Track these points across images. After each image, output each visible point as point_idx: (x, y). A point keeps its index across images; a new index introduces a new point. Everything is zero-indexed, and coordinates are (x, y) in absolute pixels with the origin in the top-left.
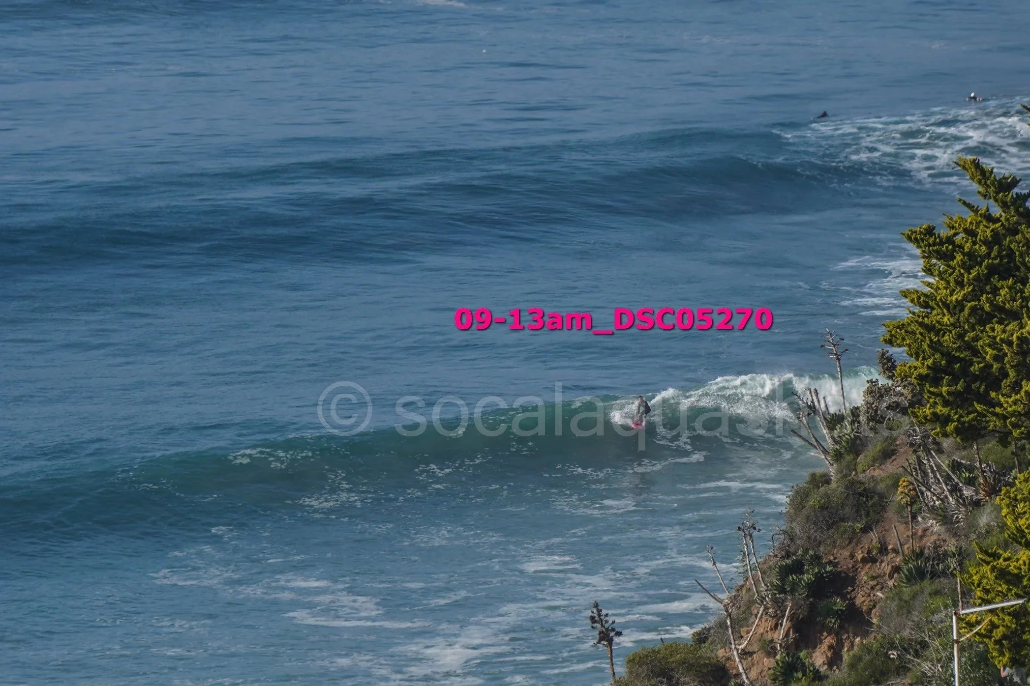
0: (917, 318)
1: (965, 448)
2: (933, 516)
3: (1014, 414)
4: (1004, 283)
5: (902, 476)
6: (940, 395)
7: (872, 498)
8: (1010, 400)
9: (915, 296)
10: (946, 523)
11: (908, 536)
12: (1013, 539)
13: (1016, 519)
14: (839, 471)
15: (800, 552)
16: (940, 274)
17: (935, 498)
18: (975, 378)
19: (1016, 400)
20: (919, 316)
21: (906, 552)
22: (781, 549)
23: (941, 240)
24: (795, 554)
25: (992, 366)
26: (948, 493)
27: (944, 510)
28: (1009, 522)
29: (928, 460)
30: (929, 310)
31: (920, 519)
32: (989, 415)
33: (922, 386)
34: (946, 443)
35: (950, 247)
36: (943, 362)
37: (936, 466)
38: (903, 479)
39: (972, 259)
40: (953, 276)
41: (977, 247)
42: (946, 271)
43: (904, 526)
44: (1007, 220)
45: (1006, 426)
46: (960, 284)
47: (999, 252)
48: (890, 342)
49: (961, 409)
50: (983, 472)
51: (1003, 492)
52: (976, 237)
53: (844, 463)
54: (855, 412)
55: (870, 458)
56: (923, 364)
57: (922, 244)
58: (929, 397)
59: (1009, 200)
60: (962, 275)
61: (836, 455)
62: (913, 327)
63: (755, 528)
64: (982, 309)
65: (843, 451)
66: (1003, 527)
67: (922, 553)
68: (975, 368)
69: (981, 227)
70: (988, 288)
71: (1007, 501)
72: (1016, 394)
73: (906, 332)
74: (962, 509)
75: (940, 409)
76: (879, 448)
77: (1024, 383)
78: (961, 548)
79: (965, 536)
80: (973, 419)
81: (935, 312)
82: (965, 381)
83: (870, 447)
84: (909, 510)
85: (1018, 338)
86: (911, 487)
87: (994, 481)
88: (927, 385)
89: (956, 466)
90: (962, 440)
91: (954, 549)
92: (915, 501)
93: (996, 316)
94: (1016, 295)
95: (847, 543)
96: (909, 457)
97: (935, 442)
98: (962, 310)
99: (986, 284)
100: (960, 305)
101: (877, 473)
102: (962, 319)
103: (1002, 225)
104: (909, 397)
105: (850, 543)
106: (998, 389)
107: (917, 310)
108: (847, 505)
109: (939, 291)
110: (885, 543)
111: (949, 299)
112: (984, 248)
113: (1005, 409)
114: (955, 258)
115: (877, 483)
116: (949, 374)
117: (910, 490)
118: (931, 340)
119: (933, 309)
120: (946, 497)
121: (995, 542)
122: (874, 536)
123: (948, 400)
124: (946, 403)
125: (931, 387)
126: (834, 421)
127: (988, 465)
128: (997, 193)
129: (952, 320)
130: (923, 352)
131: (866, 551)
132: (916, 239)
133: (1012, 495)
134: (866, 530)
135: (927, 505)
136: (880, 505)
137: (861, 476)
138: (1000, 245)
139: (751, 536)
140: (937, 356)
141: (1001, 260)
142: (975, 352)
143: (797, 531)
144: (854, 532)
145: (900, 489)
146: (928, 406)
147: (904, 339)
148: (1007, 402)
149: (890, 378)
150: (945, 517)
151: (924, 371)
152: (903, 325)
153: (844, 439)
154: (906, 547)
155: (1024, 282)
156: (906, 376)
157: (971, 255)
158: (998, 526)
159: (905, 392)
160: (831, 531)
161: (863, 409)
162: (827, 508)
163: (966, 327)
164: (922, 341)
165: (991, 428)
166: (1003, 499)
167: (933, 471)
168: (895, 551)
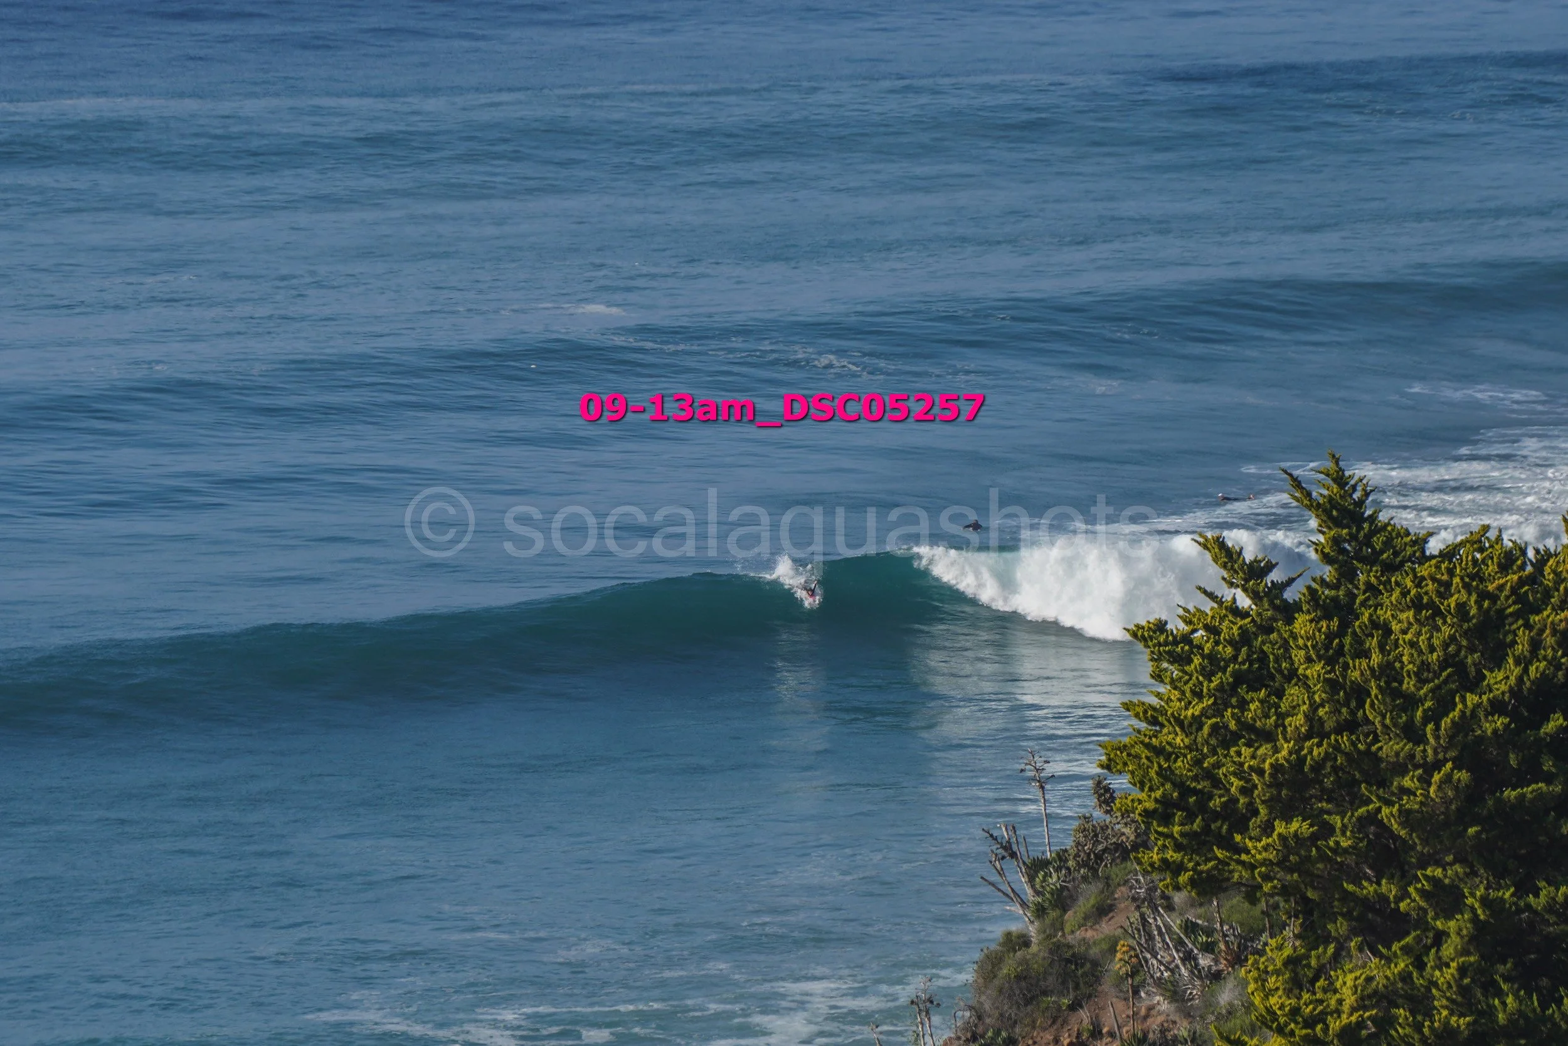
0: (1142, 737)
1: (1201, 905)
2: (1160, 991)
3: (1264, 863)
4: (1254, 695)
5: (1120, 939)
6: (1170, 836)
7: (1082, 965)
8: (1259, 845)
9: (1140, 710)
10: (1177, 1001)
11: (1128, 1016)
12: (1263, 1023)
13: (1267, 997)
14: (1039, 932)
15: (990, 1034)
16: (1172, 681)
17: (1162, 968)
18: (1216, 815)
19: (1268, 845)
20: (1145, 735)
21: (1125, 1036)
22: (965, 1029)
23: (1175, 637)
24: (982, 1037)
25: (1238, 800)
26: (1179, 962)
27: (1175, 983)
28: (1257, 1000)
29: (1155, 919)
30: (1158, 728)
31: (1143, 994)
32: (1233, 863)
33: (1148, 825)
34: (1178, 898)
35: (1187, 648)
36: (1175, 794)
37: (1164, 925)
38: (1122, 942)
39: (1214, 663)
40: (1190, 685)
41: (1220, 648)
42: (1181, 678)
43: (1124, 1002)
44: (1259, 614)
45: (1254, 878)
46: (1199, 695)
47: (1249, 656)
48: (1108, 767)
49: (1197, 855)
50: (1225, 936)
51: (1250, 962)
52: (1219, 636)
53: (1047, 921)
54: (1062, 856)
55: (1080, 915)
56: (1150, 796)
57: (1150, 643)
58: (1155, 838)
59: (1261, 589)
60: (1201, 683)
61: (1038, 910)
62: (1138, 749)
63: (932, 1002)
64: (1226, 727)
65: (1046, 905)
66: (1249, 1007)
67: (1145, 1035)
68: (1216, 803)
69: (1227, 622)
70: (1234, 701)
71: (1254, 974)
72: (1268, 838)
73: (1129, 755)
74: (1198, 983)
75: (1171, 855)
76: (1092, 901)
77: (1276, 823)
78: (1195, 1033)
79: (1201, 1017)
80: (1213, 868)
81: (1165, 730)
82: (1203, 819)
83: (1081, 901)
84: (1130, 982)
85: (1271, 765)
86: (1132, 953)
87: (1239, 947)
88: (1155, 823)
89: (1190, 928)
90: (1198, 894)
91: (1186, 1034)
92: (1138, 971)
93: (1244, 737)
94: (1269, 709)
95: (1049, 1023)
96: (1131, 915)
97: (1164, 897)
98: (1200, 728)
99: (1232, 696)
100: (1197, 722)
101: (1089, 934)
102: (1199, 739)
103: (1253, 621)
104: (1132, 837)
105: (1054, 1022)
106: (1243, 829)
107: (1143, 726)
108: (1051, 974)
109: (1171, 704)
110: (1099, 1025)
111: (1183, 713)
112: (1229, 650)
113: (1253, 856)
114: (1189, 661)
115: (1089, 947)
116: (1182, 810)
117: (1131, 956)
118: (1160, 766)
119: (1162, 726)
120: (1177, 966)
121: (1239, 1027)
122: (1084, 1016)
123: (1182, 843)
124: (1178, 847)
125: (1159, 826)
126: (1036, 867)
127: (1231, 927)
128: (1247, 580)
129: (1187, 741)
130: (1150, 780)
131: (1075, 1034)
132: (1143, 636)
133: (1262, 967)
134: (1074, 1007)
135: (1152, 977)
136: (1093, 975)
137: (1070, 938)
138: (1250, 646)
139: (927, 1013)
140: (1168, 786)
141: (1251, 665)
142: (1216, 783)
143: (987, 1006)
144: (1059, 1009)
145: (1119, 955)
146: (1156, 849)
147: (1125, 764)
148: (1255, 848)
149: (1107, 812)
150: (1175, 993)
151: (1150, 805)
152: (1125, 746)
153: (1048, 889)
154: (1124, 1030)
155: (1280, 694)
156: (1126, 810)
157: (1212, 658)
158: (1243, 1005)
159: (1127, 831)
160: (1029, 1008)
161: (1073, 852)
162: (1025, 978)
163: (1205, 750)
164: (1148, 767)
165: (1235, 880)
166: (1250, 971)
167: (1160, 933)
168: (1111, 1034)
